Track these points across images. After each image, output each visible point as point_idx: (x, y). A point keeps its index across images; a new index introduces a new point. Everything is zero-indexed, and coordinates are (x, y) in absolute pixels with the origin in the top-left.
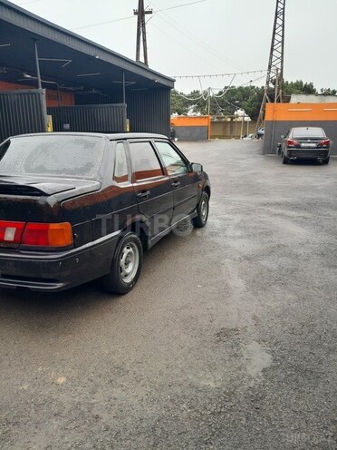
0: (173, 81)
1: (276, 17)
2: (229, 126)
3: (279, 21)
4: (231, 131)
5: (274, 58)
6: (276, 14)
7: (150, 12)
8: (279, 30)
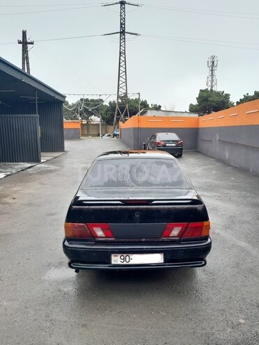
0: (65, 97)
1: (120, 56)
2: (85, 127)
3: (122, 58)
4: (88, 131)
5: (120, 82)
6: (120, 53)
7: (32, 43)
8: (122, 64)
